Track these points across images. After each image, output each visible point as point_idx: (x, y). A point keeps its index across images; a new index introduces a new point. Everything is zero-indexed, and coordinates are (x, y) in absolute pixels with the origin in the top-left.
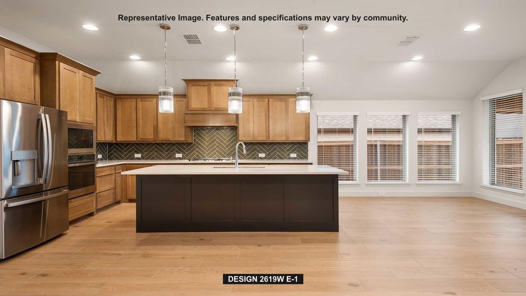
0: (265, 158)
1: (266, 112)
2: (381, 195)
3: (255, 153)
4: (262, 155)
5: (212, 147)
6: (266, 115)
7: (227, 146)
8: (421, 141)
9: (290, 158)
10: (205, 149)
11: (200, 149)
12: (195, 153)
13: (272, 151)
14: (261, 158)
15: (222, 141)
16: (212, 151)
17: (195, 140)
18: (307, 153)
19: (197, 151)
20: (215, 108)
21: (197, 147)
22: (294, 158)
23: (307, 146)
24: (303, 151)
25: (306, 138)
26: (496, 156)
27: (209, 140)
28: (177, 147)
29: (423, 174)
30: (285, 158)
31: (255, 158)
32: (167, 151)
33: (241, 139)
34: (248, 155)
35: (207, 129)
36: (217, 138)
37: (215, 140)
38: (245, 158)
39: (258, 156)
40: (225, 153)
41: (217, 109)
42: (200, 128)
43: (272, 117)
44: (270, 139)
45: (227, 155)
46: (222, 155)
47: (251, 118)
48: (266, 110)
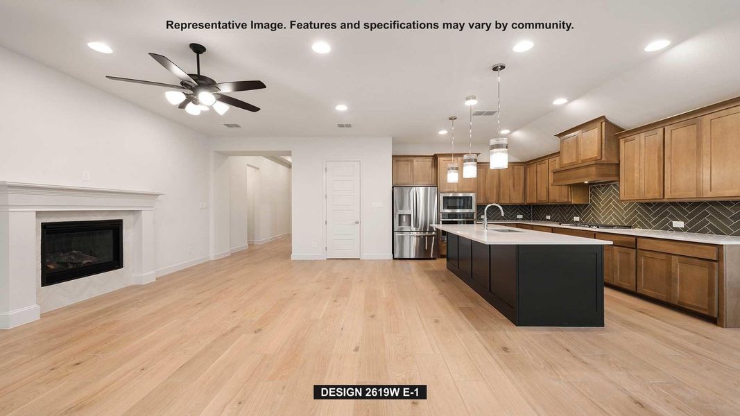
0: (684, 229)
1: (659, 151)
3: (667, 221)
4: (679, 224)
5: (608, 209)
6: (659, 157)
7: (625, 209)
10: (600, 212)
11: (595, 212)
12: (590, 217)
13: (699, 218)
14: (677, 229)
16: (608, 215)
17: (591, 201)
19: (593, 215)
21: (593, 209)
27: (605, 200)
28: (575, 209)
31: (666, 229)
33: (622, 197)
34: (654, 223)
35: (603, 186)
36: (614, 197)
37: (611, 200)
38: (650, 227)
39: (671, 224)
40: (623, 218)
41: (583, 161)
42: (593, 185)
43: (670, 158)
44: (666, 197)
45: (626, 221)
46: (619, 221)
47: (636, 165)
48: (660, 148)
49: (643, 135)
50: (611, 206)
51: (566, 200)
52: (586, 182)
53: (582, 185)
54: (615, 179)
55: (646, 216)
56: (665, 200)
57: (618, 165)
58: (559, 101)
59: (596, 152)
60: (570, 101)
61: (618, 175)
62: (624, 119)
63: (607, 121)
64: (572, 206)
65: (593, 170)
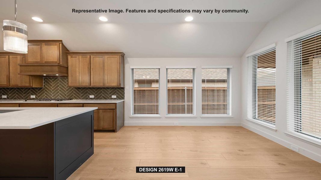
0: (94, 98)
1: (88, 65)
2: (175, 125)
3: (87, 95)
4: (92, 96)
5: (57, 90)
6: (88, 68)
7: (67, 90)
8: (205, 87)
9: (112, 99)
10: (51, 92)
11: (48, 92)
12: (44, 95)
13: (99, 94)
14: (91, 99)
15: (63, 87)
16: (56, 94)
17: (44, 86)
18: (124, 95)
19: (46, 94)
20: (45, 62)
21: (46, 91)
22: (115, 99)
23: (124, 90)
24: (121, 93)
25: (118, 84)
26: (257, 98)
27: (55, 86)
28: (32, 91)
29: (205, 109)
30: (108, 98)
31: (87, 99)
32: (24, 93)
33: (70, 84)
34: (82, 96)
35: (53, 78)
36: (60, 84)
37: (58, 86)
38: (80, 98)
39: (89, 97)
40: (66, 95)
41: (46, 62)
42: (48, 77)
43: (93, 69)
44: (91, 85)
45: (67, 96)
46: (63, 96)
47: (77, 70)
48: (88, 64)
49: (80, 56)
50: (58, 89)
51: (27, 85)
52: (45, 75)
53: (41, 77)
54: (66, 75)
55: (78, 94)
56: (91, 87)
57: (67, 68)
58: (37, 19)
59: (56, 59)
60: (44, 22)
61: (67, 73)
62: (71, 46)
63: (62, 44)
64: (33, 88)
65: (56, 69)
